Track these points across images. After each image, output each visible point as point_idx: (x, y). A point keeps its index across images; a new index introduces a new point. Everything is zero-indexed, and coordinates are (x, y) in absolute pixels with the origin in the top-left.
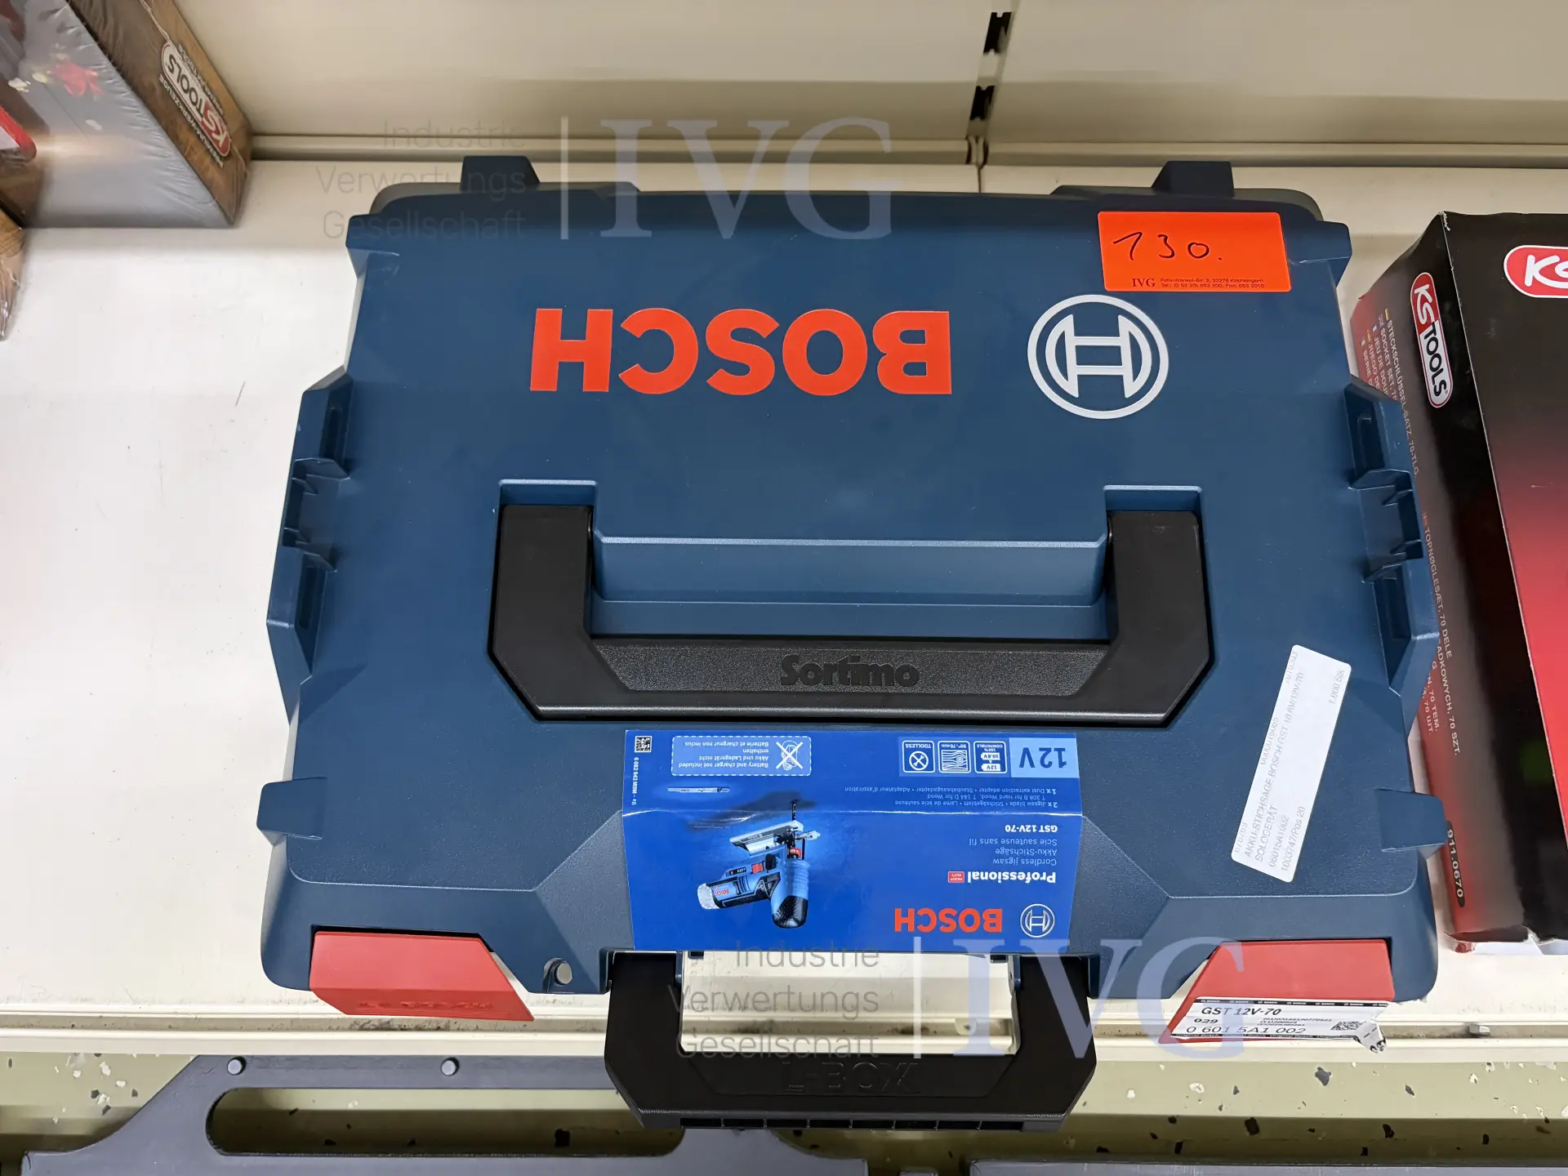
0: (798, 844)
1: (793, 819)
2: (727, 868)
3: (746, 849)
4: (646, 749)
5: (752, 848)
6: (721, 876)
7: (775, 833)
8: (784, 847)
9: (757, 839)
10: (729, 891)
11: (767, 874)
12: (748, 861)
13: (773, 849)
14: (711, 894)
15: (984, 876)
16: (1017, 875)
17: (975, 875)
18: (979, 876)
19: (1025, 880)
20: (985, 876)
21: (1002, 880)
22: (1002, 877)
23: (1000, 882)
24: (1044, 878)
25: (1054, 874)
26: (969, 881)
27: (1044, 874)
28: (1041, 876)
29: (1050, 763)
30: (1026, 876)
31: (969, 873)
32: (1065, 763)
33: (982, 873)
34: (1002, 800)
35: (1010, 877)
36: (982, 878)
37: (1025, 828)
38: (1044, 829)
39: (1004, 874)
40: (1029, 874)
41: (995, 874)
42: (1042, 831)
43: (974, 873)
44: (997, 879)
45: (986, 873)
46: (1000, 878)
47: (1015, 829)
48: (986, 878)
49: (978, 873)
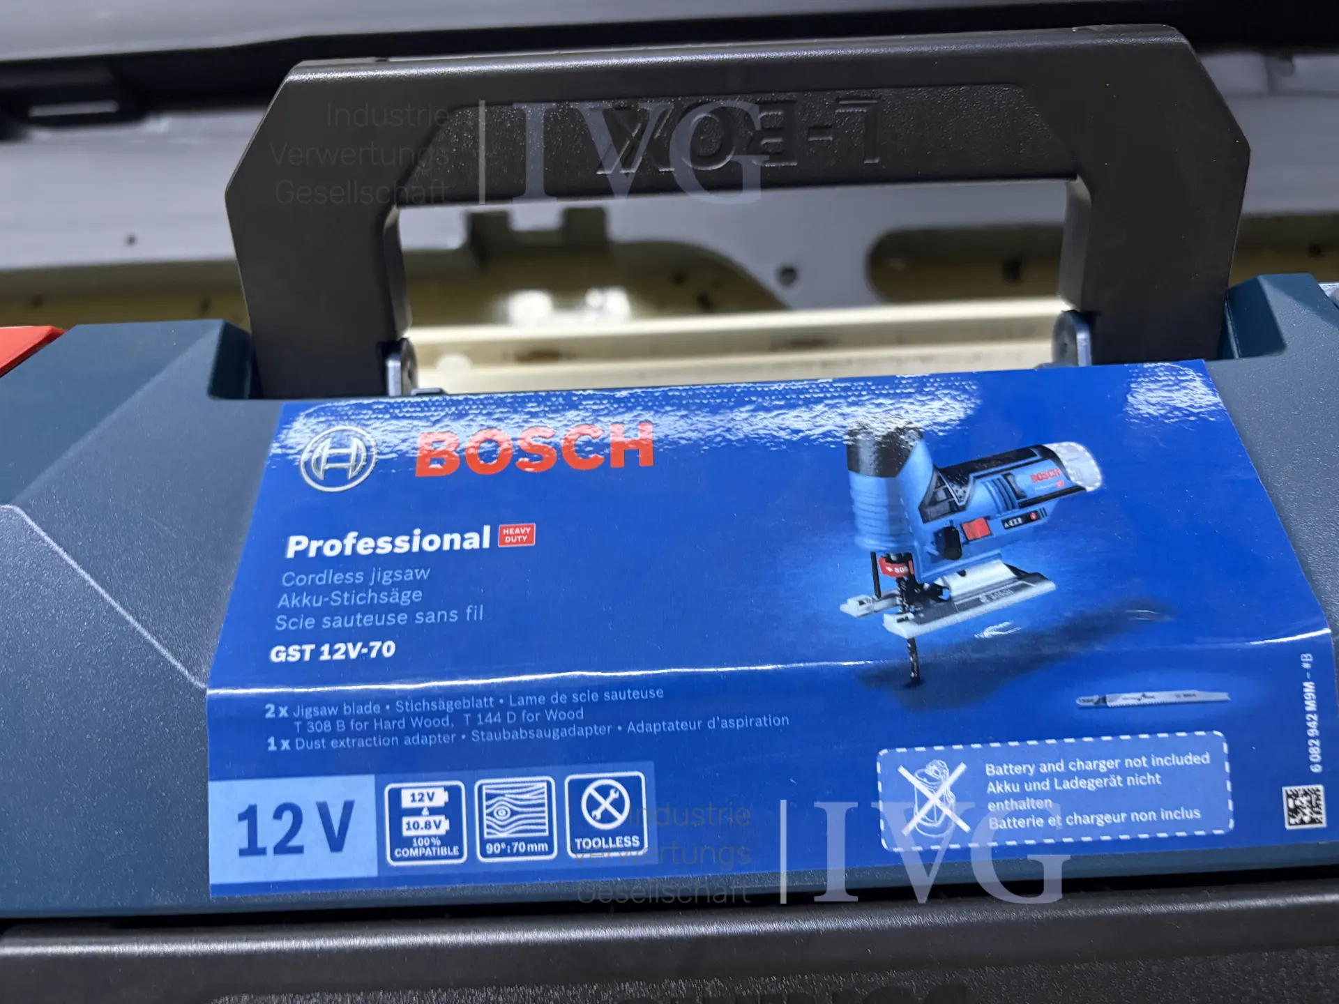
0: (890, 585)
1: (912, 641)
2: (1044, 527)
3: (1012, 569)
4: (1297, 796)
5: (998, 572)
6: (1057, 511)
7: (950, 606)
8: (925, 578)
9: (993, 591)
10: (1028, 479)
11: (952, 517)
12: (1000, 543)
13: (949, 572)
14: (1069, 471)
15: (452, 542)
16: (376, 547)
17: (473, 541)
18: (463, 539)
19: (358, 538)
20: (450, 540)
21: (411, 536)
22: (410, 542)
23: (417, 531)
24: (315, 544)
25: (290, 554)
26: (487, 529)
27: (312, 553)
28: (319, 549)
29: (278, 815)
30: (354, 546)
31: (486, 545)
32: (242, 817)
33: (457, 546)
34: (398, 717)
35: (392, 543)
36: (457, 537)
37: (346, 653)
38: (302, 652)
39: (406, 547)
40: (348, 552)
41: (426, 547)
42: (308, 648)
43: (476, 545)
44: (422, 536)
45: (446, 547)
46: (416, 540)
47: (370, 649)
48: (447, 537)
49: (467, 546)
